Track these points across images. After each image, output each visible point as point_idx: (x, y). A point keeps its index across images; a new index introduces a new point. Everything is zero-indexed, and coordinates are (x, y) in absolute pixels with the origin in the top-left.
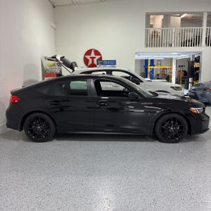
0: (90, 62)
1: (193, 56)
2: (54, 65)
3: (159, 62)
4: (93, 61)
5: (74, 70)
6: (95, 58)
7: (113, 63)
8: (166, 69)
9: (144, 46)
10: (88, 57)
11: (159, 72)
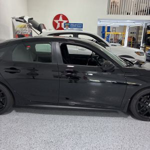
0: (58, 26)
1: (146, 24)
2: (25, 27)
3: (114, 29)
4: (61, 25)
5: (41, 32)
6: (62, 22)
7: (81, 26)
8: (119, 35)
9: (106, 13)
10: (57, 21)
11: (113, 37)
